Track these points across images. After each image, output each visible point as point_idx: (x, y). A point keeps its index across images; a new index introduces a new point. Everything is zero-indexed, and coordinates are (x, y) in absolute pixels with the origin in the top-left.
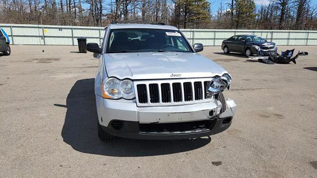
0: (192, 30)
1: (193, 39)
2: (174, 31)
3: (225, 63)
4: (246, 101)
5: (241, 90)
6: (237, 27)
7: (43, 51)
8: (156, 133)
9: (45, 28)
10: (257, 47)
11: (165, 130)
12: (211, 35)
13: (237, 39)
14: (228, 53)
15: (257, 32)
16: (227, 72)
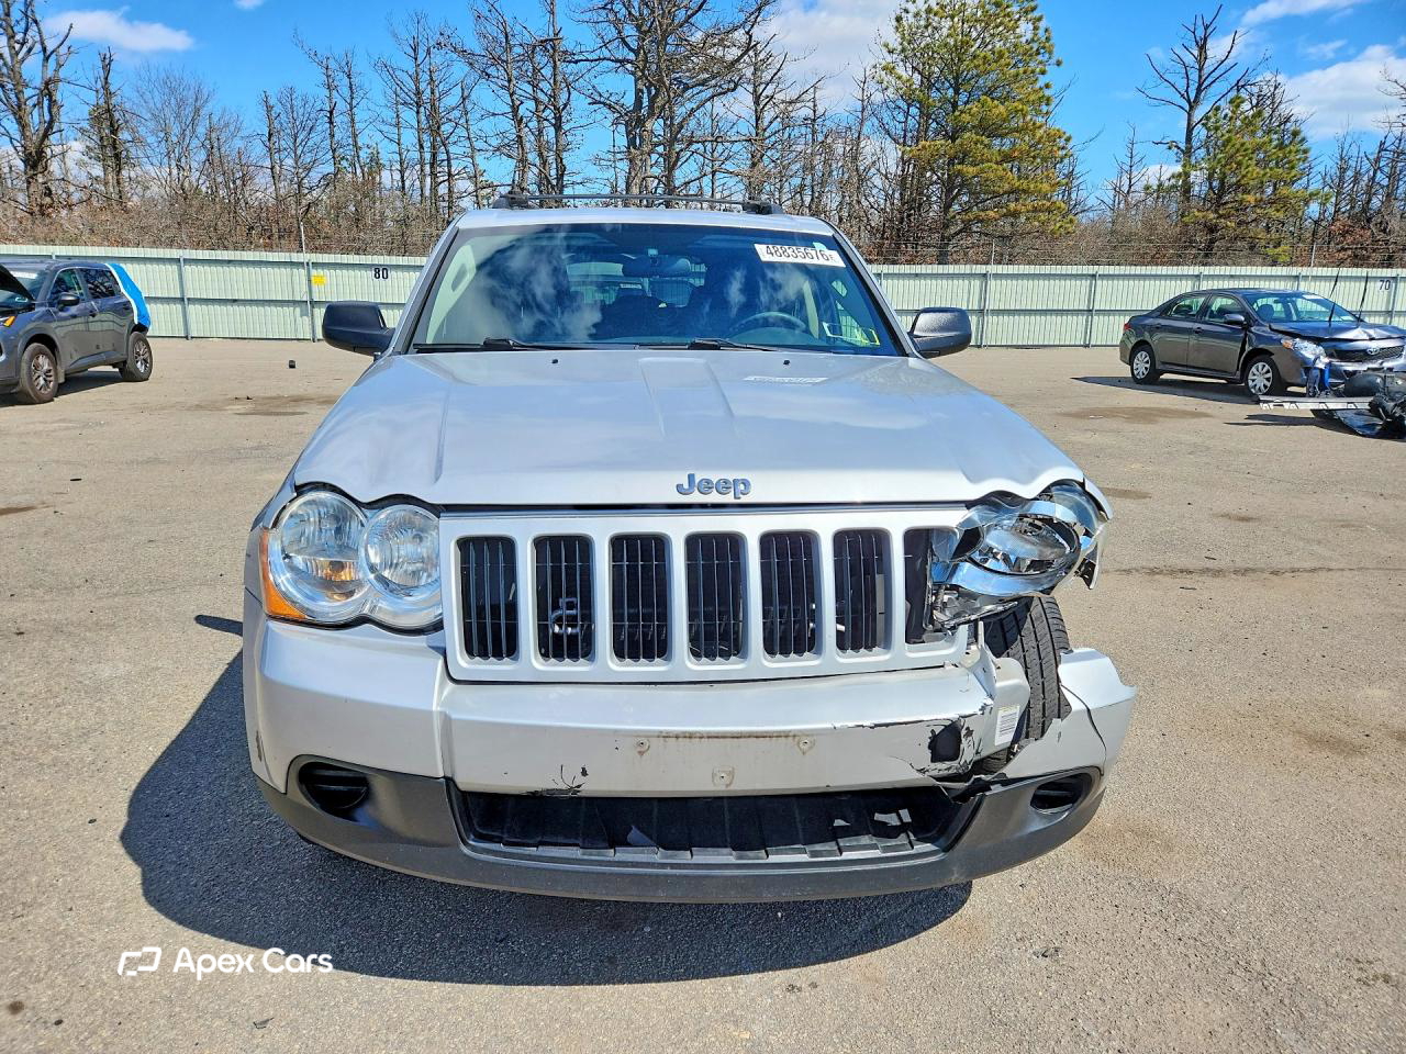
0: (981, 269)
1: (981, 311)
2: (808, 240)
3: (1128, 427)
4: (1223, 639)
5: (1204, 571)
6: (1207, 255)
7: (292, 366)
8: (576, 853)
9: (316, 265)
10: (1309, 350)
11: (634, 834)
12: (1071, 293)
13: (1205, 309)
14: (1151, 381)
15: (1315, 278)
16: (1076, 475)
